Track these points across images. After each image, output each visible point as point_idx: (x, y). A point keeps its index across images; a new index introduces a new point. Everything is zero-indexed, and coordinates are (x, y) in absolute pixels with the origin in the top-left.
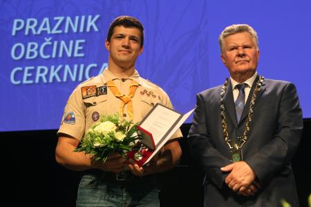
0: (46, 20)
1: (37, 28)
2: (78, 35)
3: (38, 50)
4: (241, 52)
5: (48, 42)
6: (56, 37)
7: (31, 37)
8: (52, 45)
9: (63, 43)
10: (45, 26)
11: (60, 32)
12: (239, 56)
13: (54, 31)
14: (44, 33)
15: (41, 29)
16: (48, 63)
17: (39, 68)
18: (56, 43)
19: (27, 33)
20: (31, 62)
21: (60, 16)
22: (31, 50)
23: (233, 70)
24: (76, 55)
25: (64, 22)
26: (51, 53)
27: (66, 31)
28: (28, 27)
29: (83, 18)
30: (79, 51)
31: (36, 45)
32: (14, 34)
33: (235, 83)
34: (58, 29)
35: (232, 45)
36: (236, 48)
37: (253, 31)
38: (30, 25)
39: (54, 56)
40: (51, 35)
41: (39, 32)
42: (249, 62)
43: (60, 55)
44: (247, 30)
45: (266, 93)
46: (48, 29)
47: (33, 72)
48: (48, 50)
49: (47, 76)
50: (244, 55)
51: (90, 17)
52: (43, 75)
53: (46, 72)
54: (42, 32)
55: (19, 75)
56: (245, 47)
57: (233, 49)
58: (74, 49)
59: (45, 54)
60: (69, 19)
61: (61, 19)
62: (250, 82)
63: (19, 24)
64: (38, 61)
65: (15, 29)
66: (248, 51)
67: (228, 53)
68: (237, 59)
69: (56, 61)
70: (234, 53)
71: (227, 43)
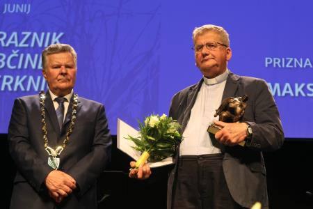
0: (15, 34)
1: (5, 41)
3: (6, 61)
4: (64, 71)
5: (15, 54)
6: (23, 50)
8: (19, 57)
9: (29, 56)
10: (13, 40)
11: (27, 45)
12: (62, 74)
13: (21, 45)
14: (12, 46)
15: (9, 42)
16: (14, 73)
17: (5, 77)
18: (22, 55)
21: (28, 31)
24: (40, 67)
25: (31, 36)
26: (17, 65)
27: (32, 45)
29: (48, 34)
31: (4, 56)
34: (25, 43)
35: (56, 63)
36: (59, 67)
37: (74, 52)
39: (20, 67)
40: (18, 48)
41: (7, 45)
42: (69, 80)
43: (26, 66)
44: (69, 51)
46: (16, 42)
48: (15, 61)
49: (12, 85)
50: (65, 74)
51: (55, 34)
52: (9, 84)
53: (11, 81)
54: (10, 45)
57: (56, 68)
58: (38, 62)
59: (11, 64)
60: (35, 34)
61: (28, 34)
62: (68, 97)
64: (5, 71)
66: (70, 71)
68: (60, 77)
69: (21, 72)
70: (57, 72)
71: (50, 60)
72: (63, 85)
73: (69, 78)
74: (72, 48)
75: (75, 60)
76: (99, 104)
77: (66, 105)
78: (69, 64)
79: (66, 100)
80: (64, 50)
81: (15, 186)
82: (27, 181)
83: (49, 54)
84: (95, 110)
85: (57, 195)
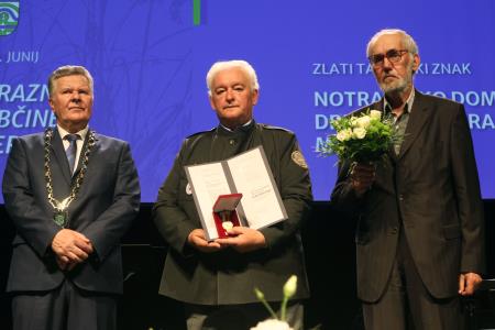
0: (21, 87)
1: (10, 95)
3: (10, 118)
4: (76, 96)
5: (21, 110)
6: (31, 106)
7: (3, 104)
8: (26, 113)
9: (37, 112)
10: (19, 93)
11: (35, 100)
12: (74, 100)
13: (28, 99)
14: (18, 101)
15: (14, 96)
17: (10, 138)
18: (30, 112)
20: (2, 131)
21: (36, 83)
22: (3, 118)
23: (64, 117)
25: (39, 90)
26: (24, 122)
27: (42, 99)
31: (9, 113)
33: (63, 133)
34: (33, 97)
35: (66, 87)
36: (69, 91)
37: (89, 75)
38: (2, 92)
39: (27, 125)
40: (25, 103)
41: (12, 100)
42: (84, 109)
43: (34, 125)
44: (83, 74)
46: (22, 96)
47: (4, 142)
48: (21, 119)
50: (79, 101)
54: (16, 99)
56: (81, 92)
57: (65, 92)
58: (49, 119)
59: (18, 121)
60: (45, 87)
61: (37, 86)
62: (82, 133)
64: (10, 130)
66: (84, 98)
68: (72, 104)
69: (29, 130)
71: (59, 85)
72: (75, 116)
73: (83, 106)
74: (86, 71)
75: (91, 85)
77: (80, 144)
78: (84, 88)
79: (79, 137)
80: (76, 72)
81: (15, 250)
82: (27, 243)
83: (57, 78)
84: (117, 148)
85: (66, 259)
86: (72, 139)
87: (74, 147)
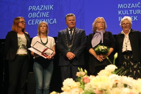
0: (38, 6)
1: (36, 9)
2: (47, 11)
3: (36, 15)
4: (72, 22)
5: (39, 12)
6: (41, 11)
7: (34, 11)
8: (40, 13)
9: (43, 13)
10: (38, 8)
12: (72, 23)
13: (41, 10)
15: (37, 9)
16: (39, 19)
17: (36, 20)
19: (33, 10)
20: (34, 18)
22: (34, 15)
24: (47, 16)
25: (43, 7)
26: (40, 16)
27: (44, 9)
28: (33, 8)
29: (49, 6)
30: (48, 15)
32: (29, 10)
33: (69, 29)
34: (42, 9)
35: (69, 20)
36: (71, 20)
37: (74, 16)
38: (34, 8)
39: (40, 17)
40: (40, 11)
43: (42, 16)
44: (73, 15)
45: (78, 32)
46: (39, 9)
47: (35, 21)
49: (39, 22)
50: (73, 23)
51: (51, 6)
52: (37, 22)
53: (38, 21)
54: (37, 10)
55: (31, 22)
56: (73, 20)
58: (46, 15)
59: (38, 16)
60: (45, 6)
61: (43, 6)
62: (73, 29)
63: (31, 7)
64: (36, 18)
65: (29, 9)
66: (74, 21)
67: (68, 22)
68: (71, 23)
70: (70, 22)
72: (72, 26)
75: (75, 18)
76: (82, 30)
77: (73, 31)
80: (72, 15)
83: (67, 17)
86: (71, 30)
87: (71, 32)
